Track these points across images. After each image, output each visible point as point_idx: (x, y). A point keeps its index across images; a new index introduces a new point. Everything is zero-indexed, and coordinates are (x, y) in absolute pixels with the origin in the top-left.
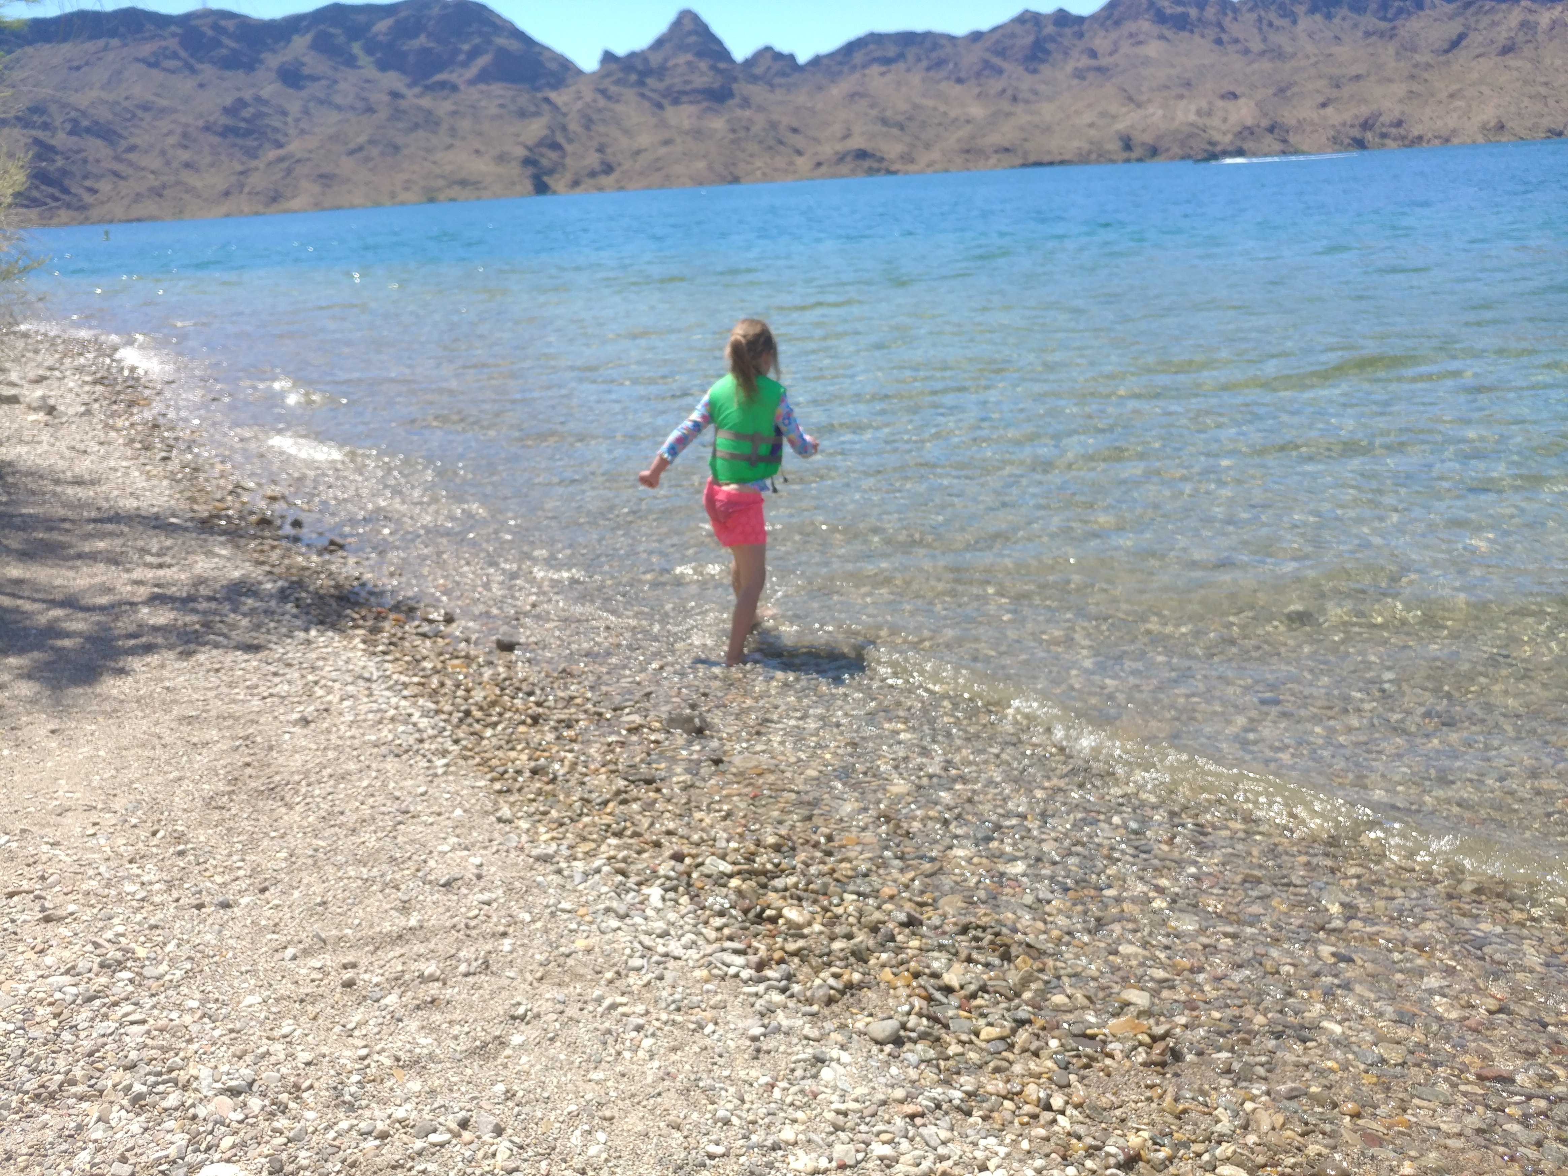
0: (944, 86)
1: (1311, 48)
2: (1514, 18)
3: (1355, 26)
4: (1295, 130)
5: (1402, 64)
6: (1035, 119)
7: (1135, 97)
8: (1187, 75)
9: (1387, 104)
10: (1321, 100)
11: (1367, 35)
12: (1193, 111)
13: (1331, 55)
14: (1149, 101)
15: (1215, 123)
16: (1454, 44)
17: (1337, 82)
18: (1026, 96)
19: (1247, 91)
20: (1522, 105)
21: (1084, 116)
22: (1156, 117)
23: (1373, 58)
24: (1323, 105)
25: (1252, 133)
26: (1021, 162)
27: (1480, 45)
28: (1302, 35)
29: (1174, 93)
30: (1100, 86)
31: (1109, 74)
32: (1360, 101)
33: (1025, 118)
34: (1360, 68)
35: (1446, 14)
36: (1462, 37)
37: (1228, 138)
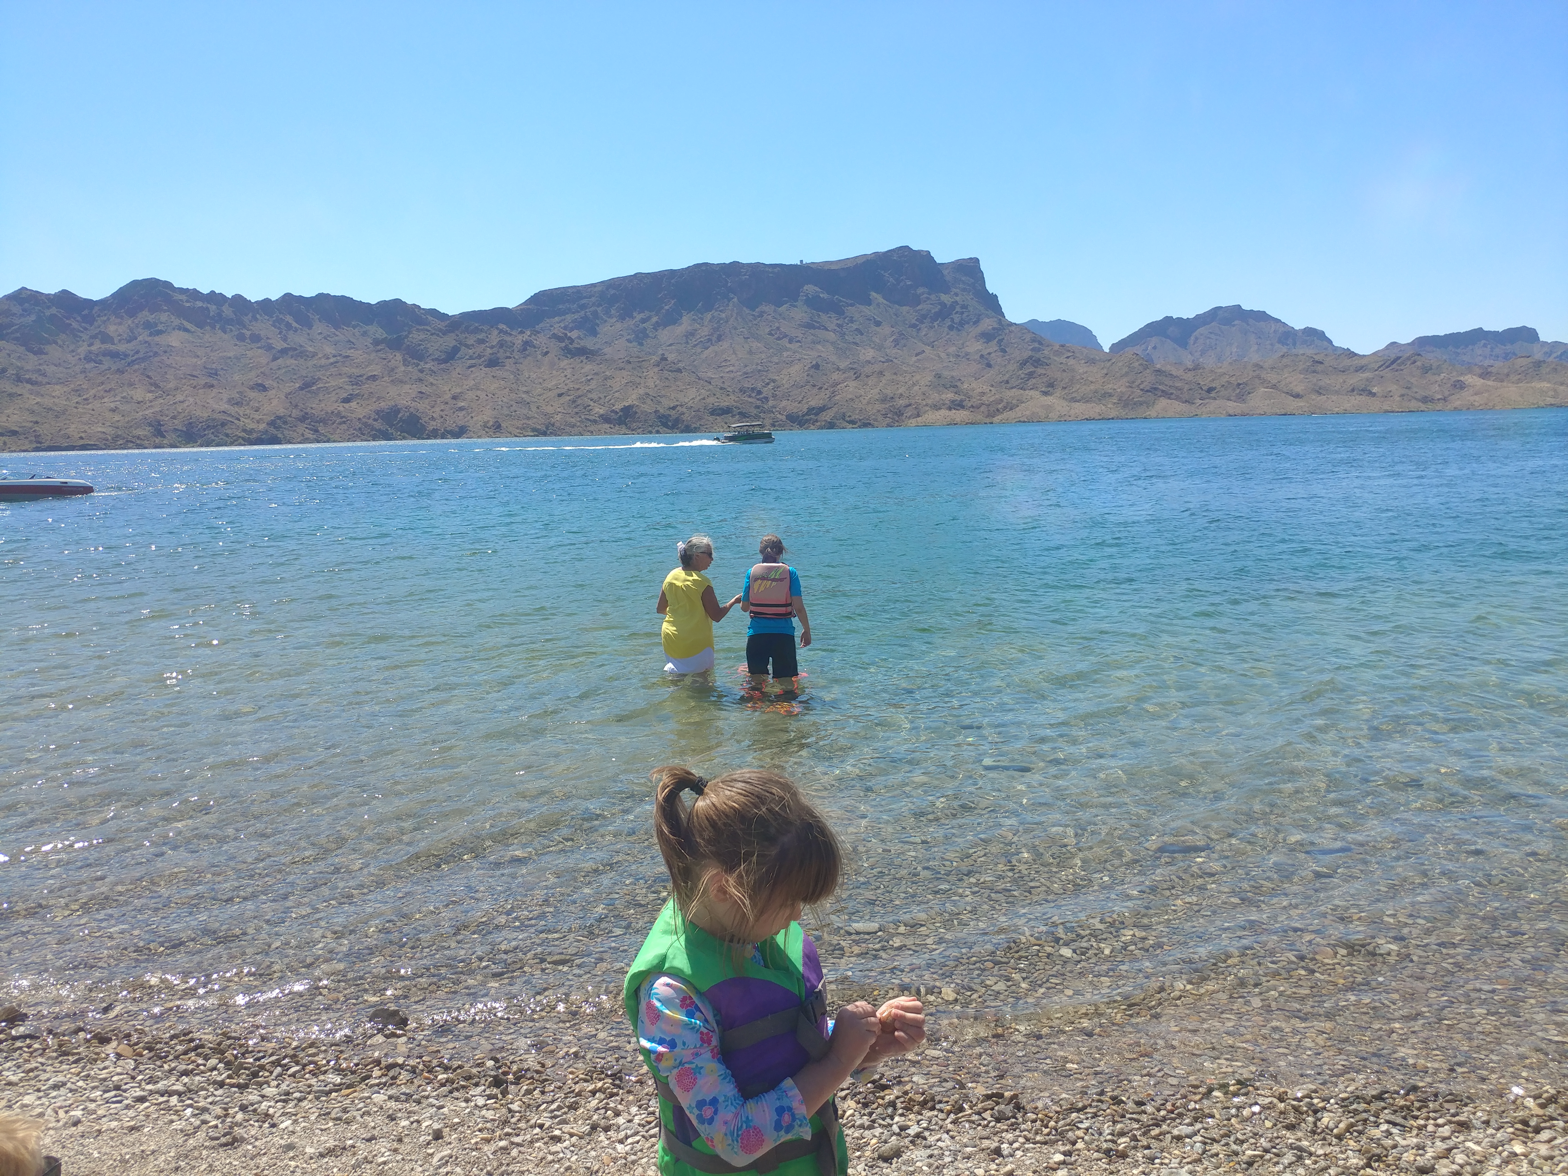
1: (329, 350)
2: (494, 338)
3: (365, 334)
4: (323, 421)
5: (410, 368)
6: (47, 401)
7: (161, 384)
8: (214, 366)
9: (403, 402)
10: (345, 395)
11: (376, 342)
12: (225, 400)
13: (348, 357)
14: (176, 389)
15: (248, 412)
16: (451, 356)
17: (356, 381)
18: (34, 377)
19: (275, 384)
20: (512, 409)
21: (106, 400)
22: (187, 403)
23: (385, 362)
24: (347, 400)
25: (285, 423)
26: (35, 445)
27: (471, 358)
28: (319, 337)
29: (203, 382)
30: (120, 371)
31: (129, 359)
32: (379, 398)
33: (33, 400)
34: (375, 369)
35: (440, 330)
36: (455, 350)
37: (262, 426)
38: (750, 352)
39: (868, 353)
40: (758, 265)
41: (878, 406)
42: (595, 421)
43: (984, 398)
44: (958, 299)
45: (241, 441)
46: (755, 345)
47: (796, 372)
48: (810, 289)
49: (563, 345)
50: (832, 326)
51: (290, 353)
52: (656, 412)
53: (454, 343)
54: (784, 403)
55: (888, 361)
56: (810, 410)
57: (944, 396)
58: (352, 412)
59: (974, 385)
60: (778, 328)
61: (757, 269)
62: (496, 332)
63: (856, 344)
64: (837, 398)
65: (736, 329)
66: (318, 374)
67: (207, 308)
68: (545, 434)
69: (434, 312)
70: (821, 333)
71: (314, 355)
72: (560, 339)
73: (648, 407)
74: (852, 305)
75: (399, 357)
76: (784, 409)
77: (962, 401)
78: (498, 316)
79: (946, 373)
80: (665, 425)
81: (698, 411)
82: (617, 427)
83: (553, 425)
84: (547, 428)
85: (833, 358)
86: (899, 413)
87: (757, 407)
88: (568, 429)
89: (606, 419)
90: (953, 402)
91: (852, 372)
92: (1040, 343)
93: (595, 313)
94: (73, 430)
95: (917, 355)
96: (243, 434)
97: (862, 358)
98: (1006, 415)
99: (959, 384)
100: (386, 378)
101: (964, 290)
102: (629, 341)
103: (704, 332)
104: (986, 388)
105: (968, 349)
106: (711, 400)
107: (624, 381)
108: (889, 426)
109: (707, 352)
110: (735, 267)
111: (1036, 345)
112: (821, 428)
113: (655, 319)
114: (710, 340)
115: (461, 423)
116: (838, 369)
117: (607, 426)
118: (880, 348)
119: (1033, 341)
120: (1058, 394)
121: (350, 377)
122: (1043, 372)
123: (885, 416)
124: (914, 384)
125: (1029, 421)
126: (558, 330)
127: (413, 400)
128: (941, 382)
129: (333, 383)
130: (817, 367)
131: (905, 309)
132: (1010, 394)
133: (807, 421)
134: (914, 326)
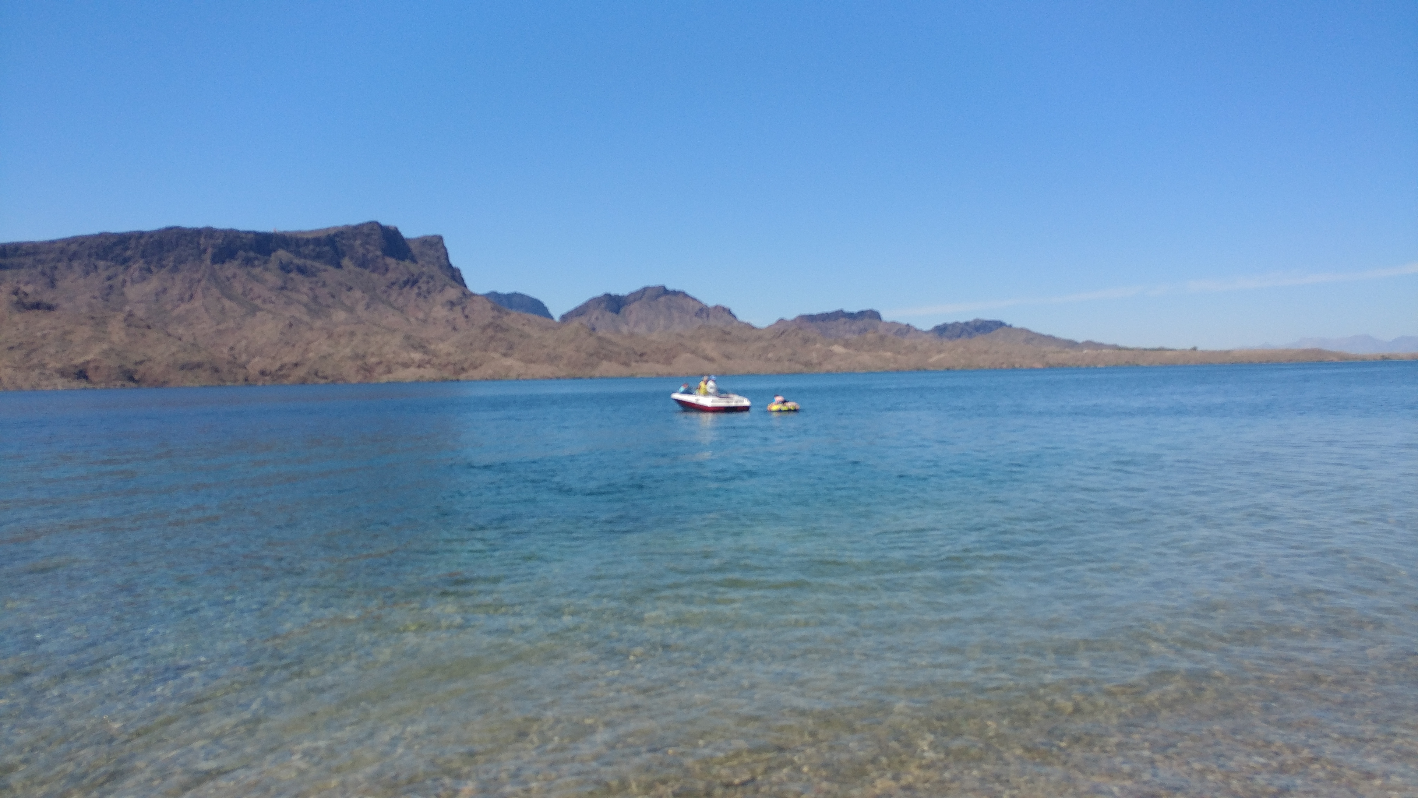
38: (223, 311)
40: (231, 231)
42: (51, 375)
43: (450, 358)
44: (425, 269)
46: (228, 304)
47: (270, 330)
48: (283, 254)
49: (16, 298)
52: (121, 366)
54: (257, 359)
55: (359, 322)
56: (283, 366)
57: (413, 356)
59: (441, 346)
60: (251, 290)
61: (231, 235)
63: (329, 306)
64: (311, 355)
65: (208, 289)
70: (294, 296)
72: (13, 293)
76: (257, 364)
77: (430, 360)
79: (415, 335)
80: (130, 379)
81: (168, 366)
82: (76, 381)
85: (306, 318)
87: (230, 362)
89: (63, 373)
90: (421, 360)
91: (325, 332)
92: (500, 312)
93: (55, 269)
97: (334, 319)
98: (471, 373)
99: (427, 345)
101: (430, 262)
102: (93, 297)
103: (175, 291)
104: (452, 350)
105: (434, 315)
106: (181, 355)
107: (86, 336)
109: (178, 310)
110: (208, 232)
111: (496, 313)
113: (122, 276)
114: (181, 298)
116: (311, 329)
117: (64, 380)
119: (492, 309)
120: (516, 356)
122: (503, 336)
124: (385, 344)
125: (493, 379)
128: (410, 343)
130: (290, 325)
131: (375, 276)
132: (474, 355)
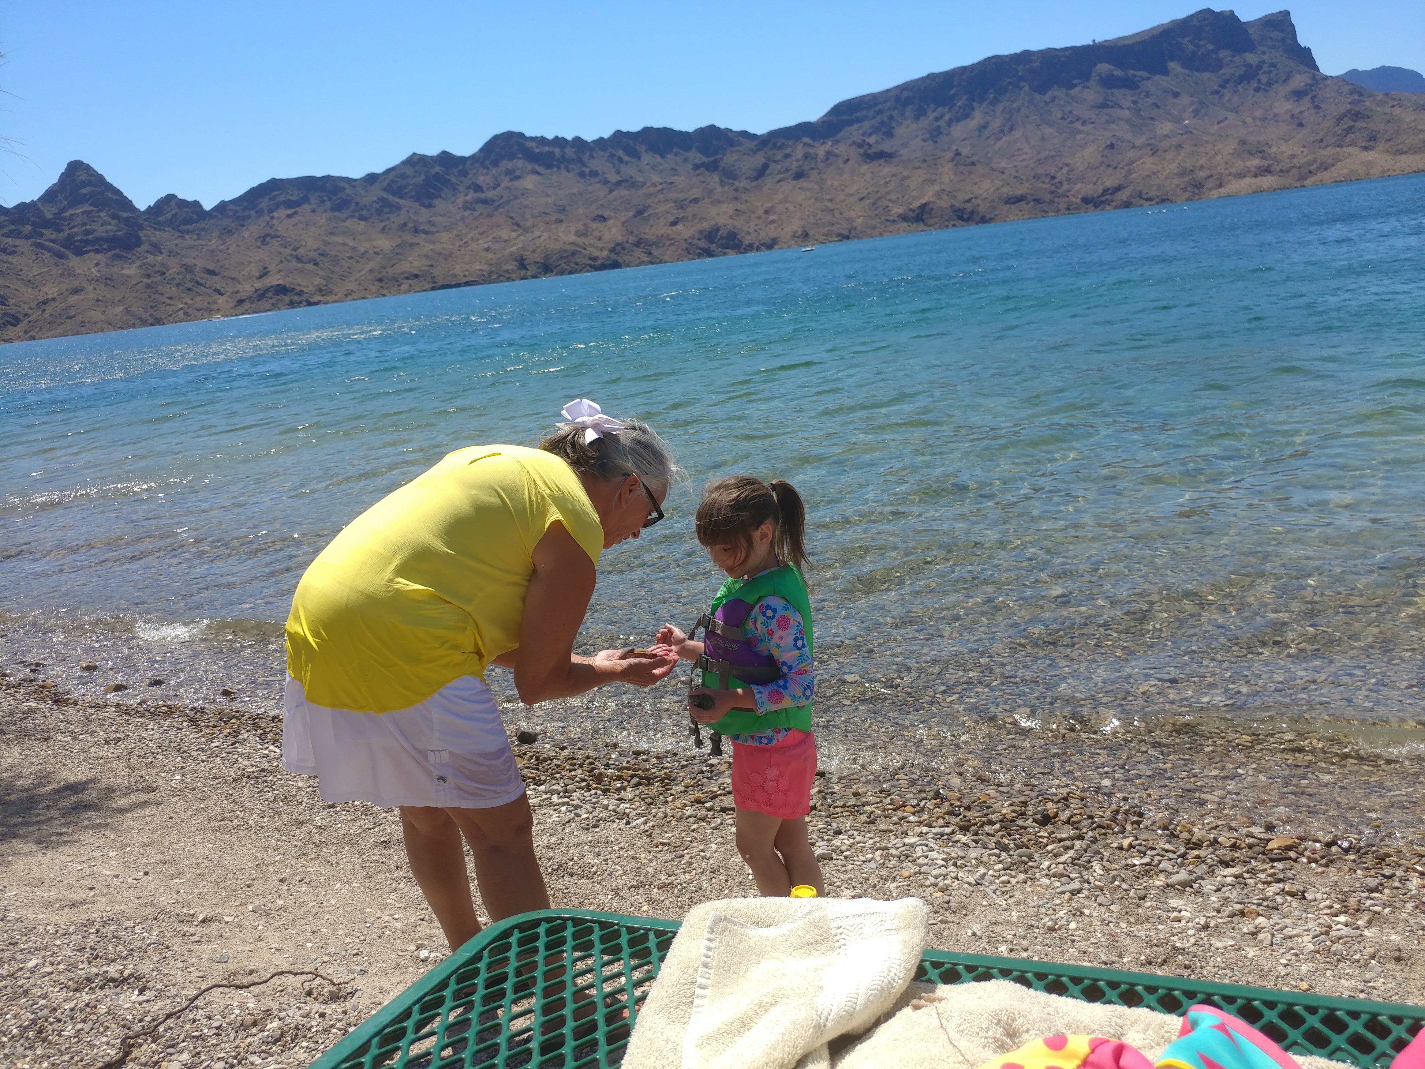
0: (349, 223)
1: (656, 178)
2: (799, 151)
3: (686, 160)
4: (656, 244)
5: (726, 188)
6: (438, 247)
7: (522, 223)
8: (562, 203)
9: (721, 221)
10: (672, 219)
11: (696, 167)
12: (573, 232)
13: (672, 183)
14: (534, 226)
15: (592, 242)
16: (761, 172)
17: (681, 205)
18: (426, 227)
19: (612, 214)
20: (818, 217)
21: (480, 241)
22: (542, 239)
23: (704, 185)
24: (674, 223)
25: (624, 249)
26: (432, 285)
27: (779, 172)
28: (648, 167)
29: (554, 219)
30: (490, 216)
31: (496, 204)
32: (701, 219)
33: (428, 247)
34: (696, 193)
35: (751, 150)
36: (765, 167)
37: (605, 253)
38: (1043, 139)
39: (1166, 127)
40: (1049, 50)
41: (1177, 181)
42: (894, 221)
43: (1295, 161)
44: (1265, 57)
45: (588, 268)
46: (1048, 131)
47: (1090, 153)
48: (1103, 68)
49: (862, 150)
50: (1126, 103)
51: (623, 184)
52: (952, 206)
53: (763, 161)
54: (1079, 186)
55: (1186, 133)
56: (1105, 191)
57: (1248, 164)
58: (679, 234)
59: (1283, 148)
60: (1070, 112)
61: (1050, 56)
62: (800, 146)
63: (1152, 119)
64: (1134, 176)
65: (1027, 117)
66: (649, 201)
67: (553, 153)
68: (848, 238)
69: (744, 134)
70: (1116, 112)
71: (644, 184)
72: (860, 146)
73: (944, 203)
74: (1148, 79)
75: (716, 179)
76: (1079, 191)
77: (1269, 166)
78: (804, 130)
79: (1252, 139)
80: (961, 218)
81: (993, 201)
82: (915, 225)
83: (855, 229)
84: (850, 232)
85: (1128, 136)
86: (1199, 186)
87: (1052, 192)
88: (869, 231)
89: (904, 218)
90: (1259, 168)
91: (1149, 148)
92: (1361, 94)
93: (891, 118)
94: (459, 269)
95: (1219, 123)
96: (590, 262)
97: (1159, 132)
98: (1319, 176)
99: (1266, 148)
100: (707, 200)
101: (1273, 47)
102: (924, 140)
103: (996, 123)
104: (1297, 150)
105: (1275, 111)
106: (1005, 190)
107: (921, 179)
108: (1188, 199)
109: (1000, 144)
110: (1026, 56)
111: (1356, 97)
112: (1116, 207)
113: (947, 117)
114: (1002, 131)
115: (772, 235)
116: (1134, 147)
117: (905, 224)
118: (1179, 120)
119: (1352, 93)
120: (1381, 148)
121: (675, 202)
122: (1364, 125)
123: (1184, 190)
124: (1216, 154)
125: (1348, 180)
126: (857, 137)
127: (731, 218)
128: (1246, 149)
129: (661, 209)
130: (1112, 146)
131: (1206, 75)
132: (1325, 154)
133: (1102, 202)
134: (1216, 92)
